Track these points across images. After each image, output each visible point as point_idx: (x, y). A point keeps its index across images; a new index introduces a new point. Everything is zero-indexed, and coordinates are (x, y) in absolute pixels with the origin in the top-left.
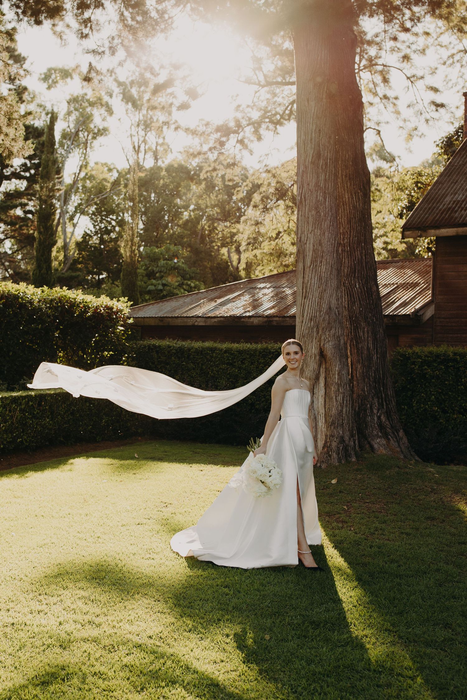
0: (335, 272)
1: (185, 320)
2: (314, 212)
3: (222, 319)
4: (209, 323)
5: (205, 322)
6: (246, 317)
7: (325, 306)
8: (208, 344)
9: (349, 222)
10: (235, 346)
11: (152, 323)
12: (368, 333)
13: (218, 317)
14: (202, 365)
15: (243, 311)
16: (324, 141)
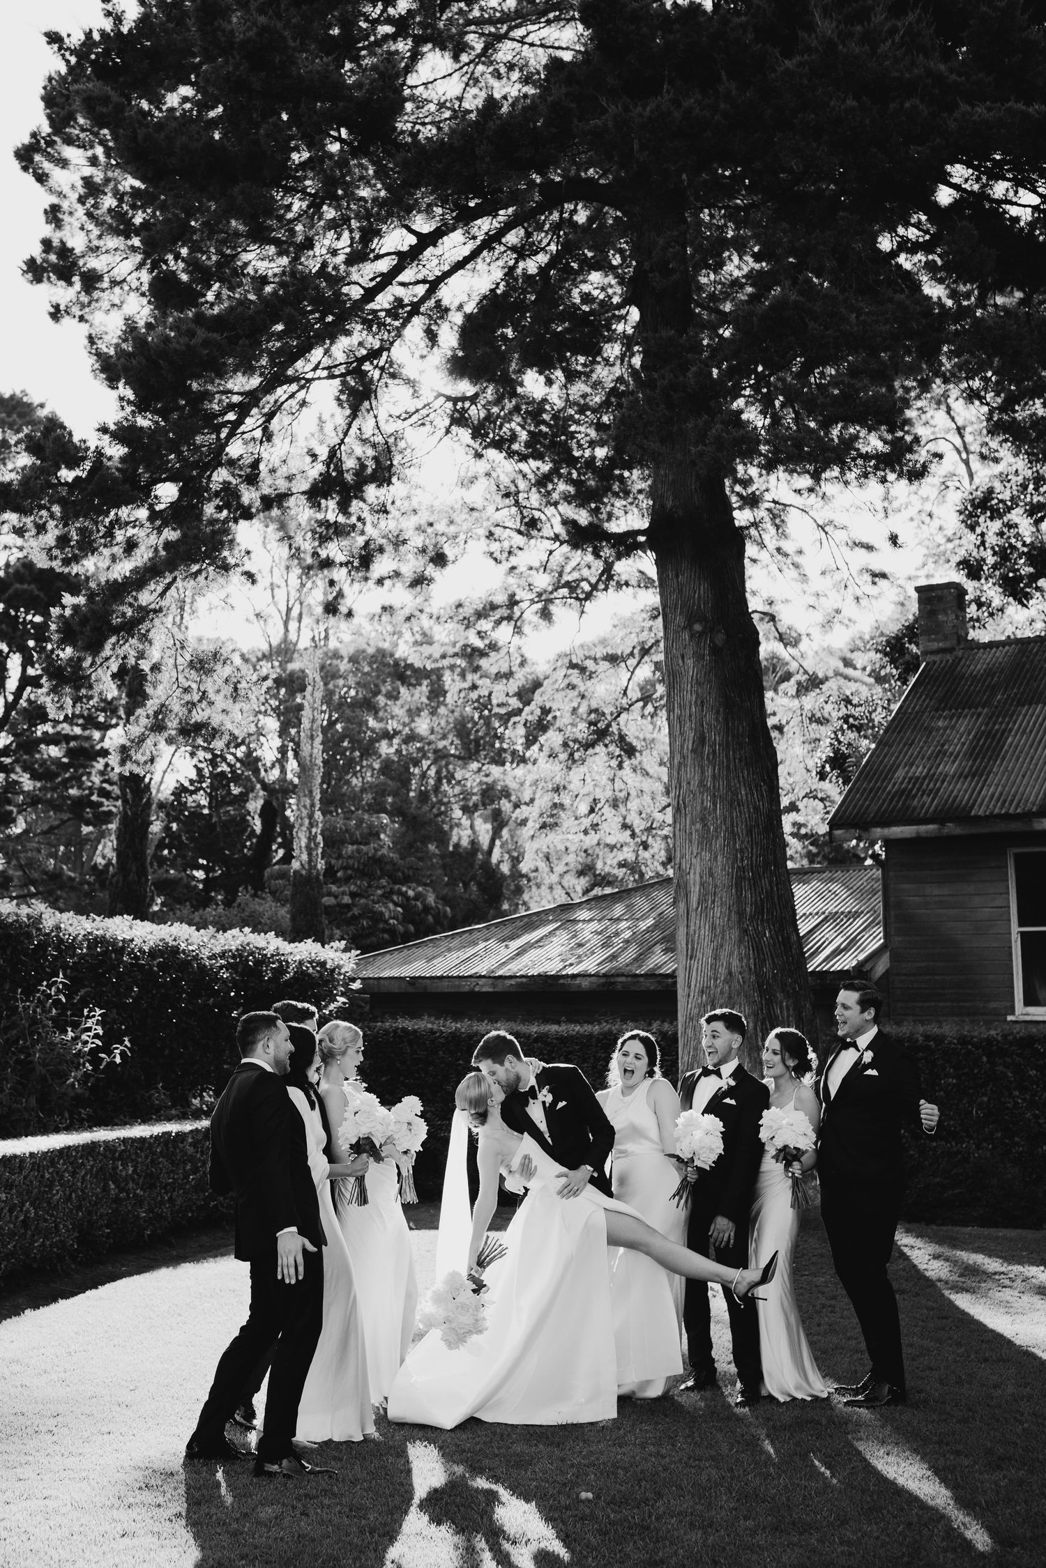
0: (735, 917)
1: (457, 982)
2: (698, 826)
3: (524, 980)
4: (501, 986)
5: (493, 985)
6: (567, 976)
7: (722, 971)
9: (750, 832)
10: (554, 1028)
11: (395, 988)
12: (788, 1009)
15: (561, 965)
16: (709, 717)
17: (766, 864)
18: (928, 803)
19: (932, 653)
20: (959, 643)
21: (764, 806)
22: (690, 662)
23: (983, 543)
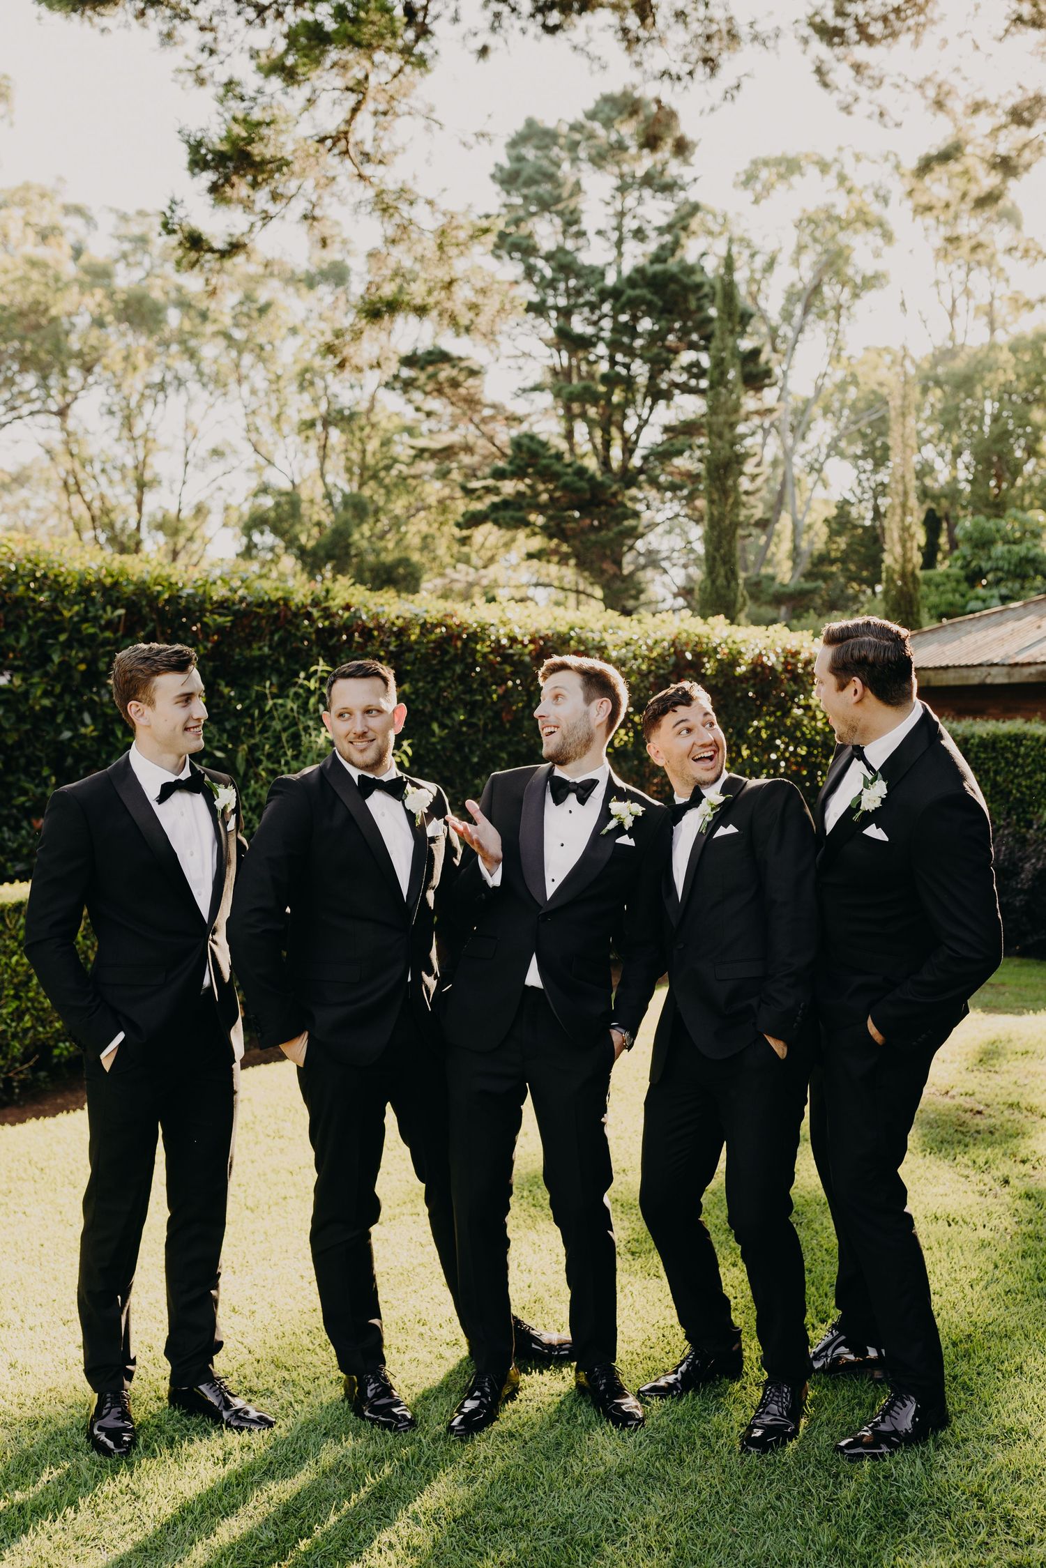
1: (965, 672)
4: (1019, 676)
5: (1009, 675)
13: (1036, 663)
14: (997, 773)
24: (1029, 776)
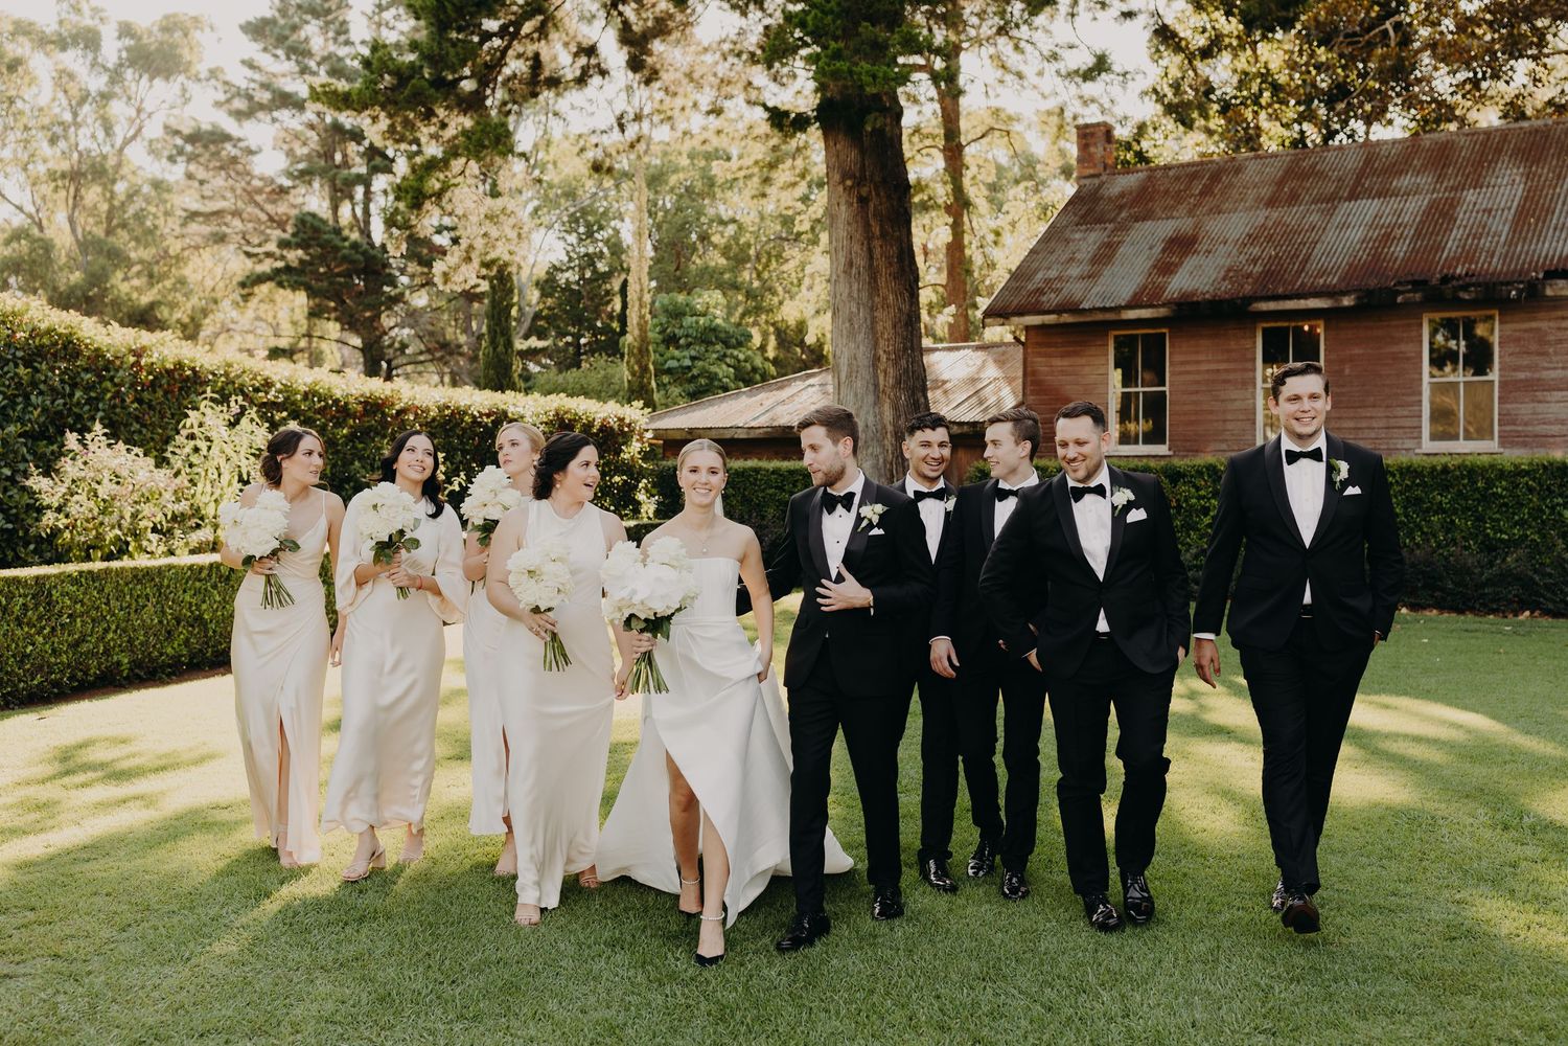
0: (871, 388)
1: (722, 431)
2: (847, 325)
3: (768, 430)
4: (753, 435)
5: (748, 433)
8: (752, 463)
9: (894, 327)
13: (761, 427)
16: (856, 247)
17: (905, 349)
18: (1050, 299)
19: (1085, 177)
20: (1105, 169)
21: (906, 308)
22: (843, 208)
23: (1166, 74)
24: (763, 491)
